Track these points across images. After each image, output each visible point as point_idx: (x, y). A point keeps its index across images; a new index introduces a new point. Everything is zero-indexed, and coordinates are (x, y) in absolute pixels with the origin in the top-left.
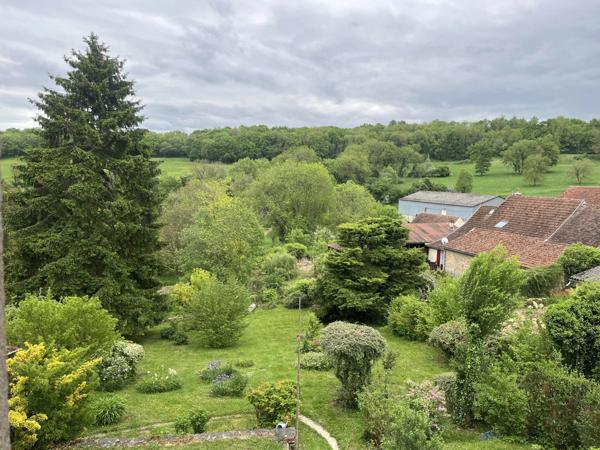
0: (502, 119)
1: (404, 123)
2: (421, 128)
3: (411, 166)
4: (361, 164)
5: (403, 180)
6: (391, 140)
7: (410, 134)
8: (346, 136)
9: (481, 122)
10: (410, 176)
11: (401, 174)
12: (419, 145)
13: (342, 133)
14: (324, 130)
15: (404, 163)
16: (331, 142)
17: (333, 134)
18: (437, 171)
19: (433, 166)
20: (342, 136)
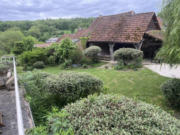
0: (77, 18)
1: (51, 19)
2: (56, 20)
3: (53, 32)
4: (37, 32)
5: (51, 36)
6: (47, 24)
7: (53, 23)
8: (32, 23)
9: (72, 19)
10: (53, 35)
11: (50, 35)
12: (55, 26)
13: (31, 22)
14: (24, 21)
15: (51, 31)
16: (27, 25)
17: (28, 23)
18: (61, 33)
19: (60, 32)
20: (30, 23)
